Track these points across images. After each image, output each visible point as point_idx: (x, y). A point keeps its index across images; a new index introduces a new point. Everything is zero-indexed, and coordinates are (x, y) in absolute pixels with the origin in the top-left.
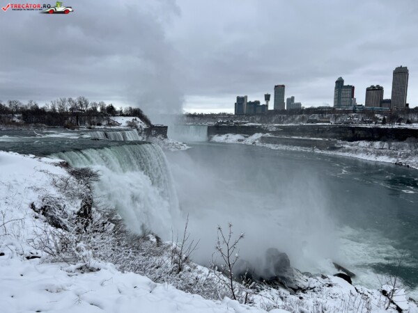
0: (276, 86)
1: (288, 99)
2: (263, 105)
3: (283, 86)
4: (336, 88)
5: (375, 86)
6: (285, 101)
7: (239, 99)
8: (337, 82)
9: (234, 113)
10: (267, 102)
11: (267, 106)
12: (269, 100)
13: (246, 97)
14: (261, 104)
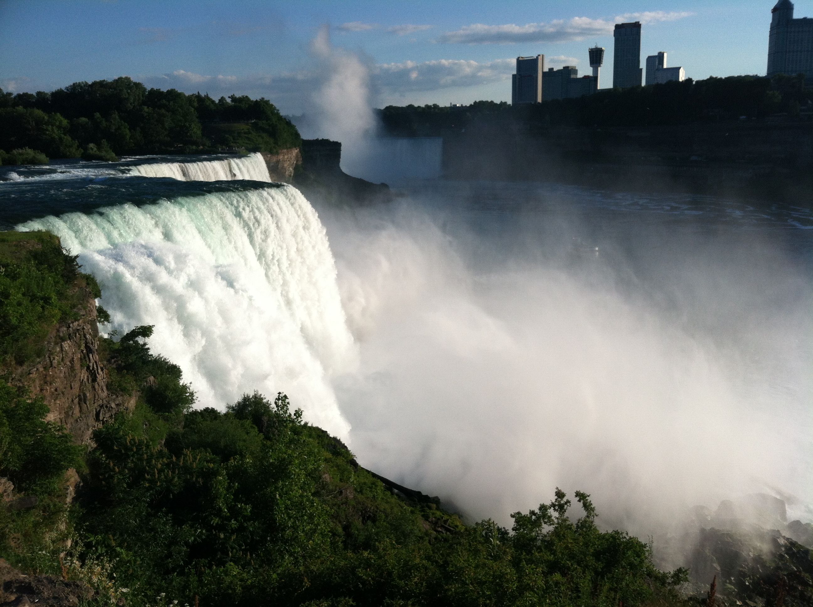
0: (618, 27)
1: (649, 60)
2: (586, 78)
3: (637, 26)
7: (521, 63)
9: (510, 102)
10: (596, 71)
12: (600, 62)
14: (580, 75)
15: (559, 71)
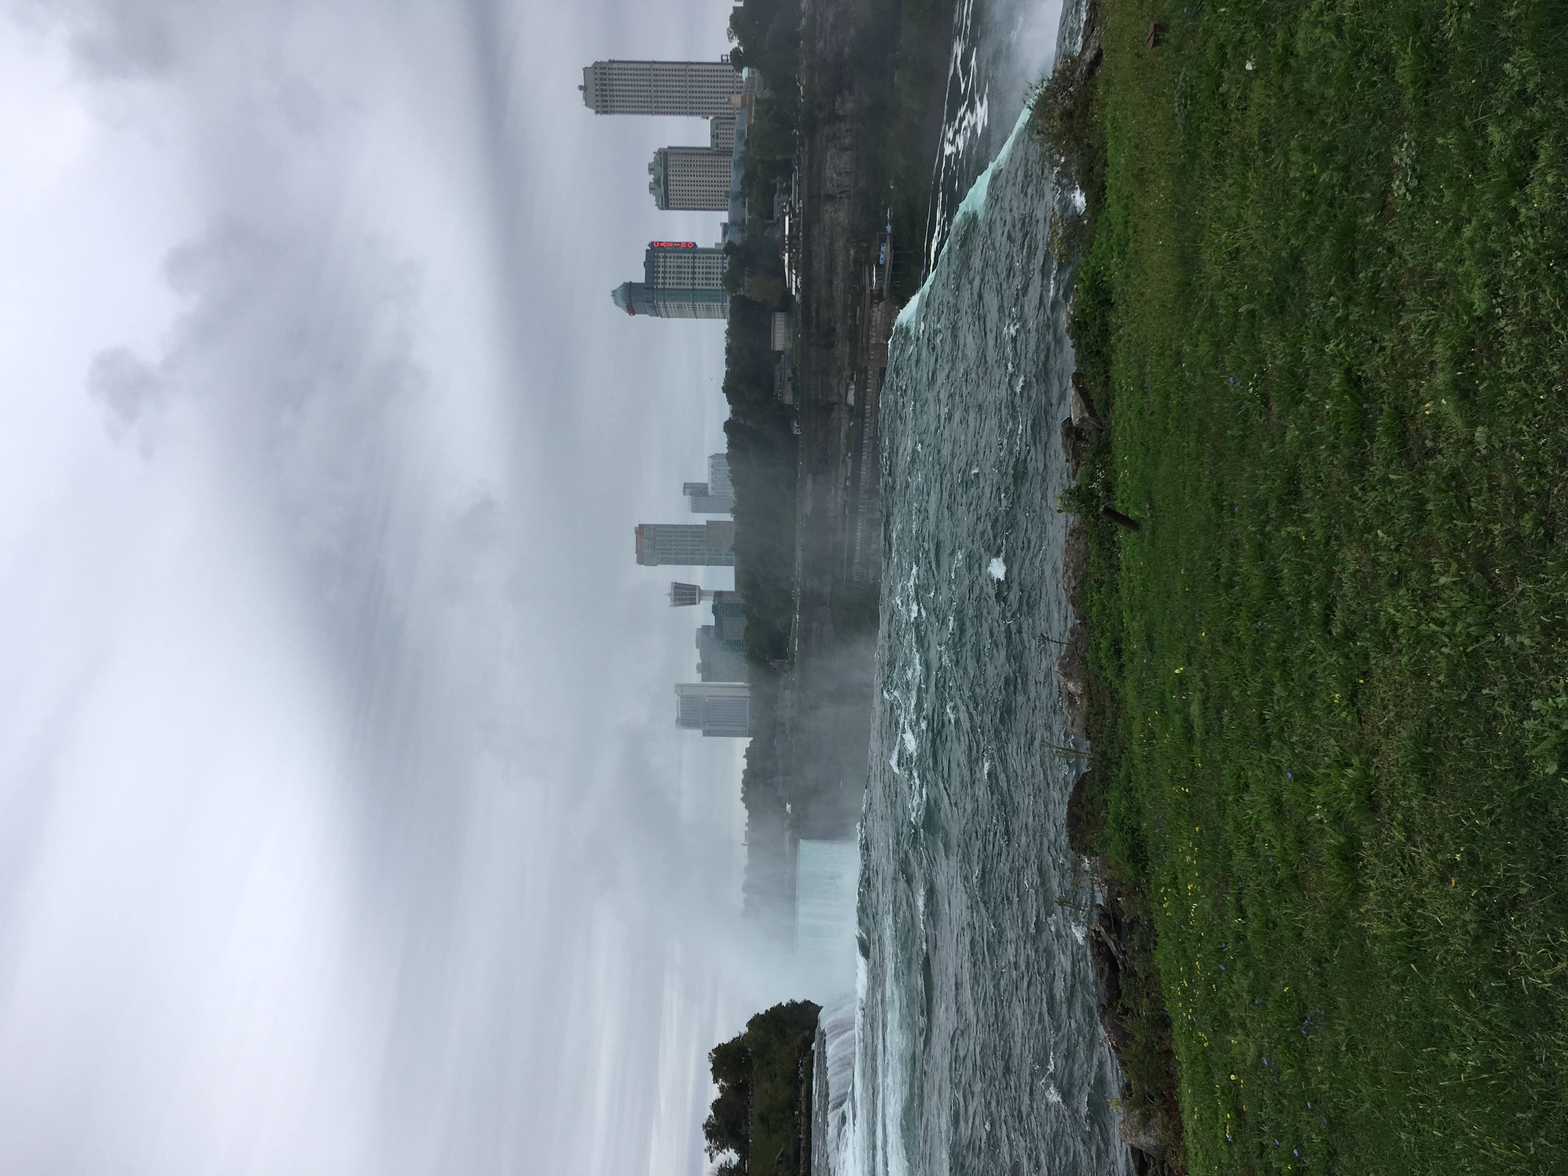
0: (640, 561)
1: (696, 509)
2: (715, 610)
3: (641, 530)
4: (655, 312)
5: (651, 178)
6: (701, 519)
7: (686, 721)
8: (631, 311)
9: (746, 742)
11: (718, 595)
12: (694, 588)
13: (681, 687)
14: (711, 621)
15: (703, 656)
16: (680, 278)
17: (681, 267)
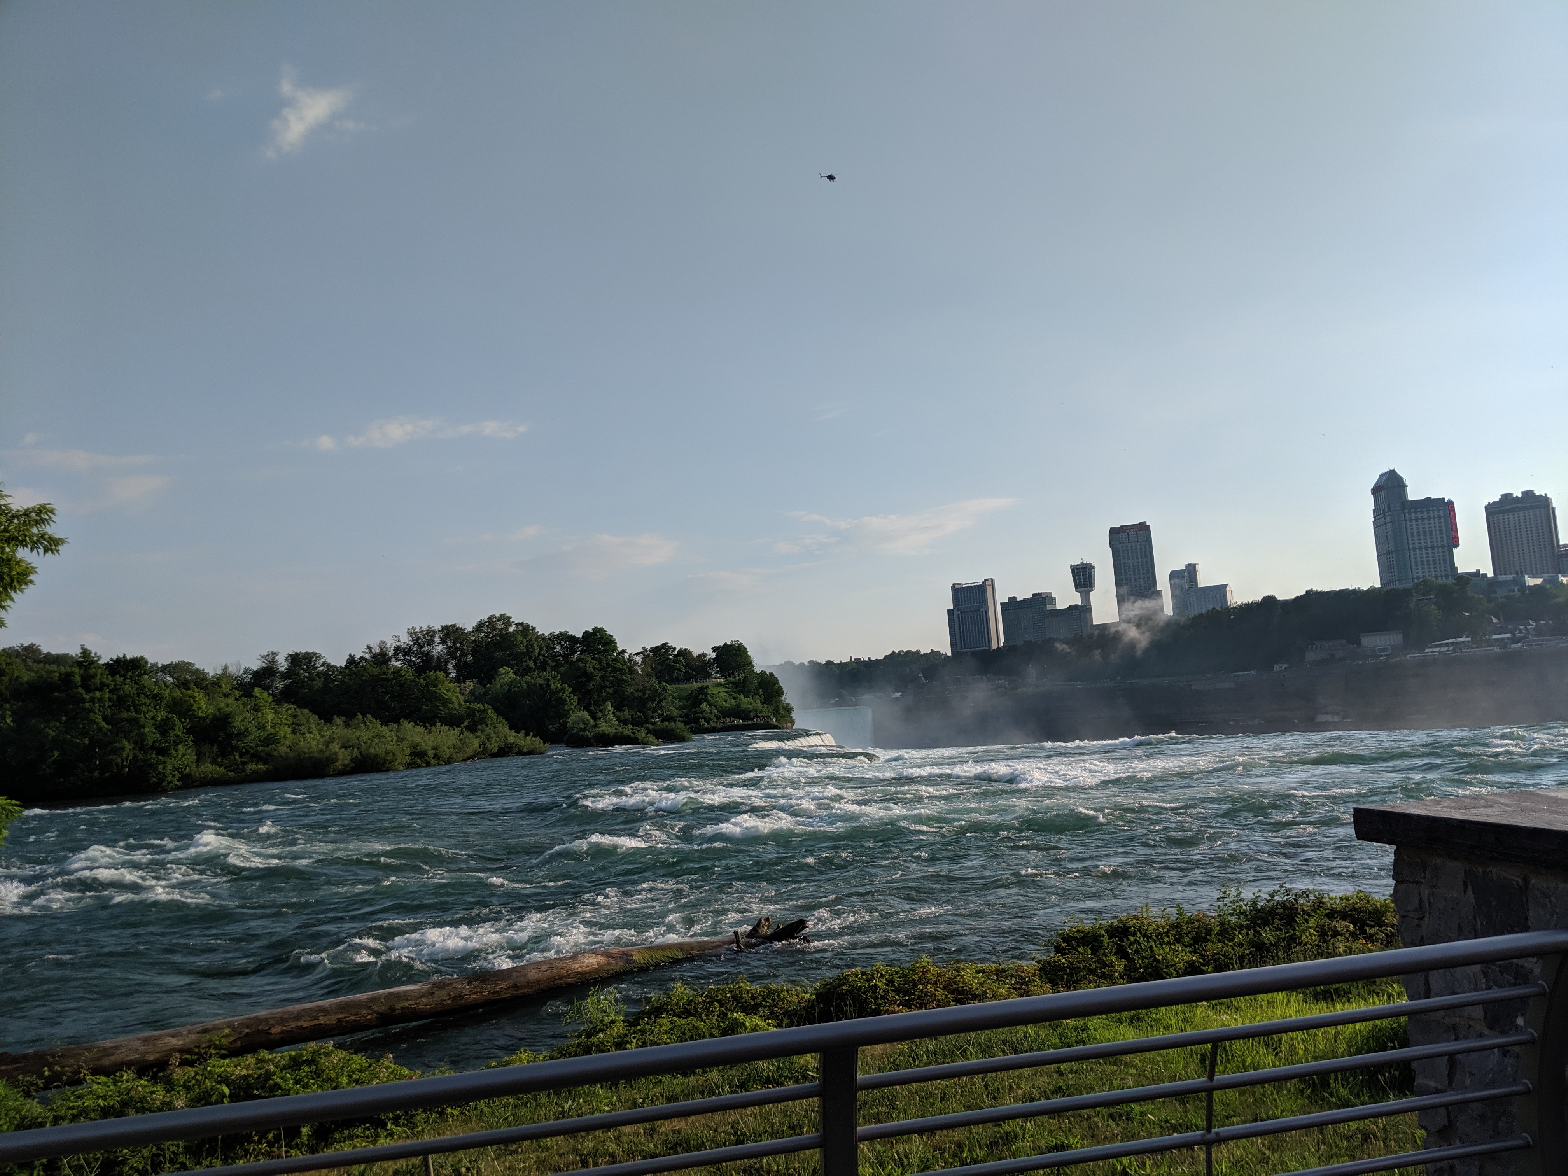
0: (1113, 531)
1: (1173, 578)
2: (1072, 608)
3: (1143, 529)
4: (1378, 514)
5: (1518, 494)
6: (1163, 582)
9: (947, 650)
10: (1086, 598)
11: (1087, 610)
12: (1091, 585)
14: (1061, 604)
15: (1025, 601)
16: (1419, 535)
17: (1431, 534)
